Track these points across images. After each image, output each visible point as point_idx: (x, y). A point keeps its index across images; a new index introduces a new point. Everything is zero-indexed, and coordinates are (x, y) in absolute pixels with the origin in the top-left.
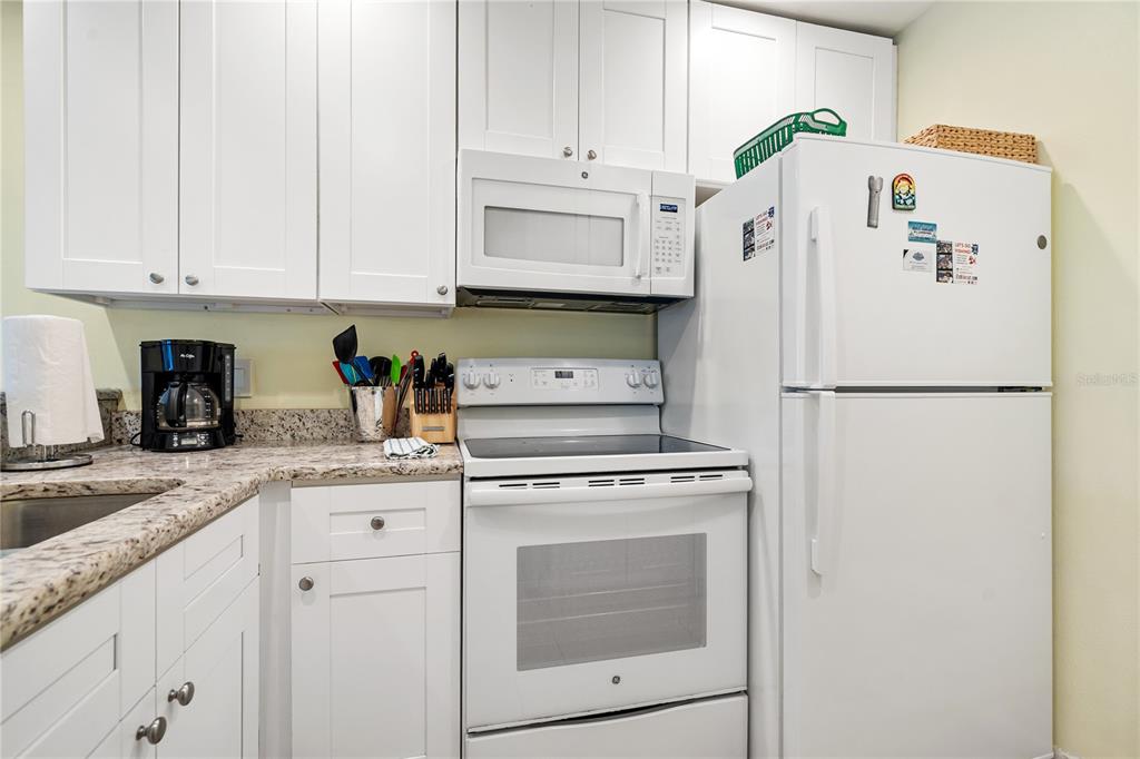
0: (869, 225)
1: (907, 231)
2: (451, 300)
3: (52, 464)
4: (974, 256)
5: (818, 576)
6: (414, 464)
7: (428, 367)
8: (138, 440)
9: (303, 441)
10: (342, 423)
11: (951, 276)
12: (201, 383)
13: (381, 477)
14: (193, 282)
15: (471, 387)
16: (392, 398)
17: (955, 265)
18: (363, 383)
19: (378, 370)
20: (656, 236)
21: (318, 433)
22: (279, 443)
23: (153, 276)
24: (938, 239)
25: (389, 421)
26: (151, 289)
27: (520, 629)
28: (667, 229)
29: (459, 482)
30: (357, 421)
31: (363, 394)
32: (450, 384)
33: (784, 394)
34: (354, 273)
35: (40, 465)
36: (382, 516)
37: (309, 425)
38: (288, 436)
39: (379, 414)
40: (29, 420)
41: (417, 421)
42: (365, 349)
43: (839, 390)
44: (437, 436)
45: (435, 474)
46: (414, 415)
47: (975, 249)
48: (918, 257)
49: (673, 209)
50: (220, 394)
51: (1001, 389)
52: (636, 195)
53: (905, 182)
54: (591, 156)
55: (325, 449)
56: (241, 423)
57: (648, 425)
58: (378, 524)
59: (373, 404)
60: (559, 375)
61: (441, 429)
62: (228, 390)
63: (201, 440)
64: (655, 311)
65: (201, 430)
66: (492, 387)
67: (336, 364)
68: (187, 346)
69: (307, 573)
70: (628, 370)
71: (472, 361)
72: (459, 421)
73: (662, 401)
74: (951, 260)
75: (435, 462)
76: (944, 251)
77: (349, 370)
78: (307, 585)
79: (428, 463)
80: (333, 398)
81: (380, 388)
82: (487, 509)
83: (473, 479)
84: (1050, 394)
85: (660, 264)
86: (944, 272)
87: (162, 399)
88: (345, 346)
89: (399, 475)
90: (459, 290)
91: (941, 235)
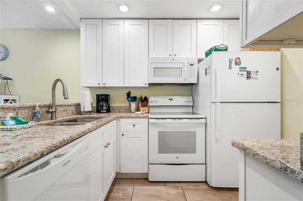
0: (229, 69)
1: (239, 69)
2: (147, 86)
3: (86, 114)
4: (257, 74)
5: (218, 139)
6: (140, 116)
7: (143, 98)
8: (95, 111)
9: (121, 112)
10: (128, 109)
11: (251, 78)
12: (105, 101)
13: (134, 118)
14: (104, 84)
15: (152, 102)
16: (137, 104)
17: (252, 76)
18: (132, 101)
19: (134, 99)
20: (189, 71)
21: (124, 111)
22: (117, 112)
23: (98, 84)
24: (247, 70)
25: (136, 108)
26: (98, 86)
27: (158, 147)
28: (191, 69)
29: (148, 119)
30: (131, 108)
31: (132, 103)
32: (147, 102)
33: (211, 103)
34: (130, 81)
35: (85, 114)
36: (135, 124)
37: (122, 109)
38: (118, 111)
39: (134, 108)
40: (84, 107)
41: (141, 108)
42: (132, 95)
43: (221, 102)
44: (145, 112)
45: (144, 117)
46: (141, 107)
47: (257, 72)
48: (242, 74)
49: (192, 65)
50: (108, 103)
51: (268, 102)
52: (184, 63)
53: (238, 59)
54: (175, 55)
55: (125, 113)
56: (111, 109)
57: (190, 110)
58: (134, 126)
59: (133, 105)
60: (169, 100)
61: (146, 110)
62: (109, 103)
63: (105, 111)
64: (192, 86)
65: (105, 110)
66: (156, 102)
67: (127, 98)
68: (103, 95)
69: (123, 133)
70: (185, 98)
71: (152, 97)
72: (150, 109)
73: (193, 105)
74: (251, 75)
75: (144, 115)
76: (249, 73)
77: (129, 99)
78: (123, 135)
79: (143, 115)
80: (126, 104)
81: (135, 102)
82: (152, 123)
83: (150, 118)
84: (280, 103)
85: (189, 77)
86: (248, 77)
87: (99, 104)
88: (129, 94)
89: (138, 117)
90: (149, 84)
91: (248, 70)
